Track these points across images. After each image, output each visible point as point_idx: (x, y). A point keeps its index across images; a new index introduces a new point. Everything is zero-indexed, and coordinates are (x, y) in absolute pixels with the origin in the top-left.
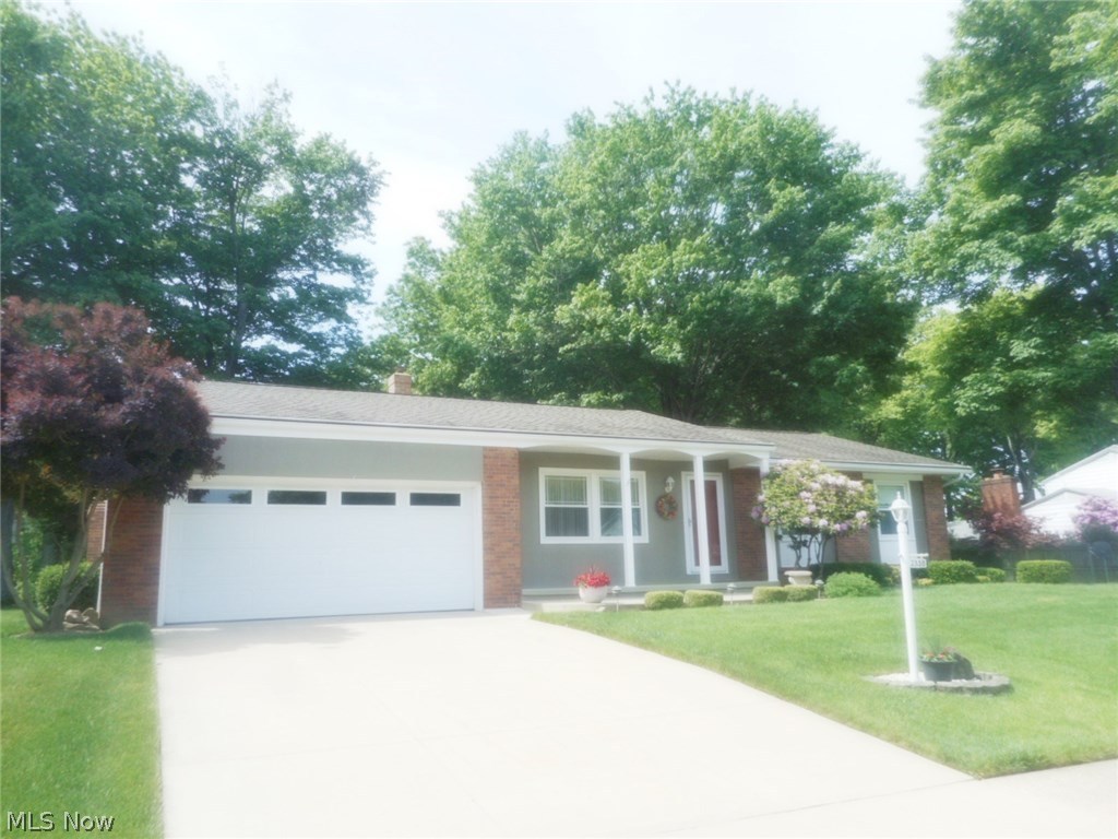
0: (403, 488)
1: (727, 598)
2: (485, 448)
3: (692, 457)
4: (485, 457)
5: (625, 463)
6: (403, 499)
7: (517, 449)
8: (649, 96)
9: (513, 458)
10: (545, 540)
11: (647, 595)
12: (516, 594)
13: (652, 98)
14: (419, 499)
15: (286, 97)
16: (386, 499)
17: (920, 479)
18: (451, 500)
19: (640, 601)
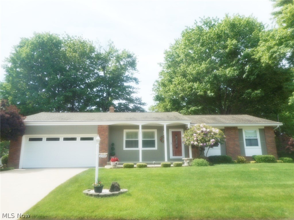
0: (78, 136)
1: (148, 166)
2: (98, 125)
3: (164, 125)
4: (98, 128)
5: (140, 127)
6: (78, 139)
7: (108, 125)
8: (196, 23)
9: (106, 128)
10: (125, 149)
11: (124, 164)
12: (105, 163)
13: (197, 22)
14: (83, 139)
15: (113, 42)
16: (74, 139)
17: (263, 128)
18: (91, 139)
19: (122, 166)
